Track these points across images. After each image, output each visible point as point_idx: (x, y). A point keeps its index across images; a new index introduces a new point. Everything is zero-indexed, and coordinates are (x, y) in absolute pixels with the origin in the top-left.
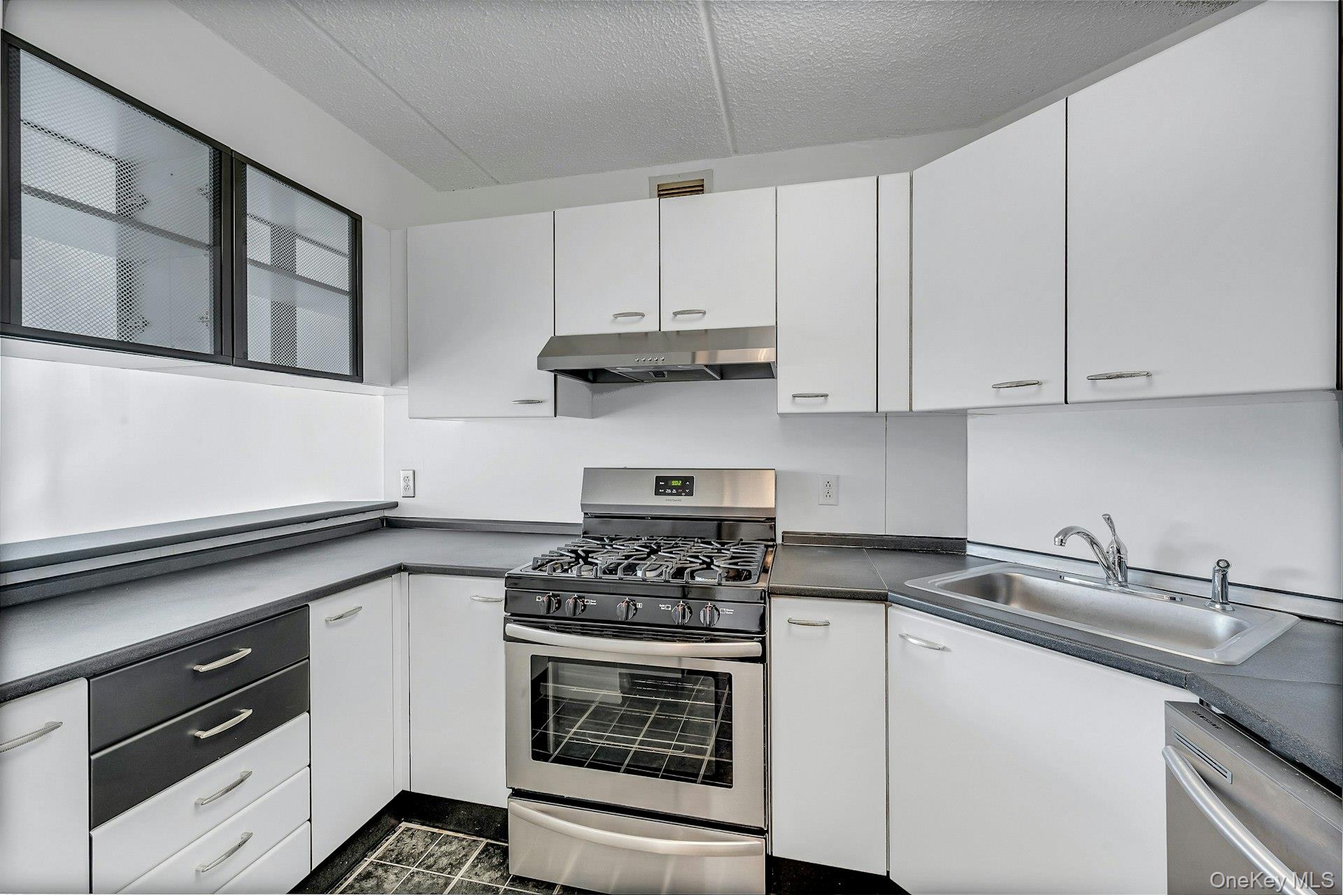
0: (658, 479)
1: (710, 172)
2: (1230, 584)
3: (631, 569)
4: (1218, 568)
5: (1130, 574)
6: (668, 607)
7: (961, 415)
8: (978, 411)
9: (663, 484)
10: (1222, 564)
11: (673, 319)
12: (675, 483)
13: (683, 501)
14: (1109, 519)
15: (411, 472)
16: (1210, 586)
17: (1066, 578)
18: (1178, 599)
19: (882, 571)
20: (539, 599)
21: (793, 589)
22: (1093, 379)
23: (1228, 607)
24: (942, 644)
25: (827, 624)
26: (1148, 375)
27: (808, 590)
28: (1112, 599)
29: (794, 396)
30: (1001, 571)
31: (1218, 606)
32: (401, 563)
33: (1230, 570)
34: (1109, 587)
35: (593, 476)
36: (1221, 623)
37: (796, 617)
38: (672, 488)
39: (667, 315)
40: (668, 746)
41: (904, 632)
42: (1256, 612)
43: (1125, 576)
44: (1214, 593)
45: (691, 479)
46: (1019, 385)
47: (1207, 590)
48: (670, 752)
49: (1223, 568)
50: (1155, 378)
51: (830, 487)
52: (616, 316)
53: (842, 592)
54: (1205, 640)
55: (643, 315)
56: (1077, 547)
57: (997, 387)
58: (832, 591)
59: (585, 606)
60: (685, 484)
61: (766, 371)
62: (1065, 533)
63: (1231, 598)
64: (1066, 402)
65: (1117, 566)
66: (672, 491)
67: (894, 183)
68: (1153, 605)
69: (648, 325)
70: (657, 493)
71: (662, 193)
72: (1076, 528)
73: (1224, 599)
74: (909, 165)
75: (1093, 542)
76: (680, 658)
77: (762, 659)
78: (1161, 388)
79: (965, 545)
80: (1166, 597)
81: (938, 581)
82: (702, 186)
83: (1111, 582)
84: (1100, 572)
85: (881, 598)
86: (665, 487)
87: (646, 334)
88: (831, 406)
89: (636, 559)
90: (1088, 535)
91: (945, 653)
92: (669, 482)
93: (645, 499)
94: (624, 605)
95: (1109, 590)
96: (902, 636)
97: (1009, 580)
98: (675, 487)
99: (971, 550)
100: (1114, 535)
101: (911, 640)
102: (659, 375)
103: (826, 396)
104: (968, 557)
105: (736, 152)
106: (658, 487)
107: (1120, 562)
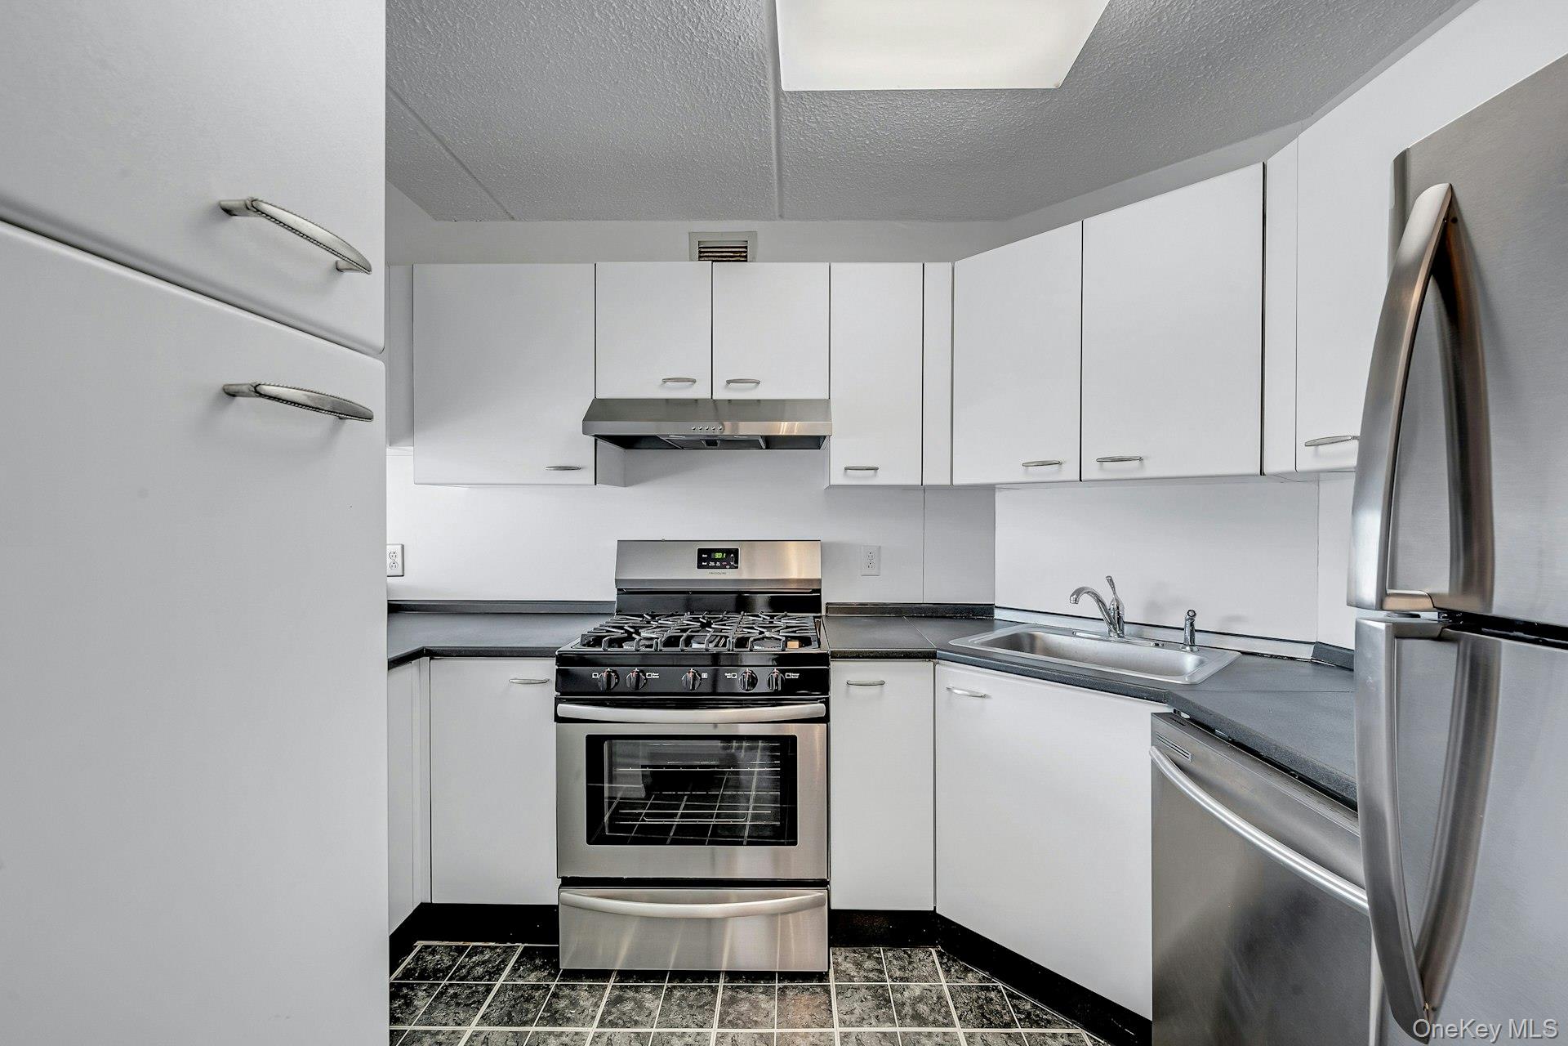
0: (701, 551)
1: (754, 234)
2: (1196, 631)
3: (688, 642)
4: (1188, 617)
5: (1126, 627)
6: (734, 676)
7: (990, 489)
8: (1004, 486)
9: (706, 557)
10: (1191, 613)
11: (726, 387)
12: (718, 555)
13: (728, 574)
14: (1111, 581)
15: (400, 547)
16: (1182, 633)
17: (1078, 634)
18: (1160, 645)
19: (928, 635)
20: (595, 675)
21: (852, 652)
22: (1101, 461)
23: (1195, 649)
24: (983, 692)
25: (882, 684)
26: (1141, 459)
27: (866, 652)
28: (1114, 648)
29: (846, 469)
30: (1023, 631)
31: (1188, 648)
32: (424, 647)
33: (1196, 619)
34: (1110, 639)
35: (627, 549)
36: (1189, 661)
37: (853, 678)
38: (715, 560)
39: (719, 383)
40: (711, 816)
41: (951, 686)
42: (1213, 651)
43: (1122, 631)
44: (1185, 639)
45: (736, 552)
46: (1043, 464)
47: (1180, 637)
48: (714, 821)
49: (1192, 616)
50: (1145, 461)
51: (873, 559)
52: (665, 381)
53: (896, 652)
54: (1179, 672)
55: (694, 381)
56: (1088, 606)
57: (1026, 465)
58: (887, 652)
59: (646, 679)
60: (731, 556)
61: (815, 442)
62: (1078, 592)
63: (1197, 642)
64: (1081, 480)
65: (1116, 621)
66: (716, 563)
67: (938, 271)
68: (1143, 651)
69: (700, 392)
70: (700, 566)
71: (703, 250)
72: (1088, 588)
73: (1192, 644)
74: (952, 256)
75: (1099, 601)
76: (715, 725)
77: (825, 719)
78: (1151, 470)
79: (993, 610)
80: (1152, 644)
81: (976, 641)
82: (746, 247)
83: (1112, 635)
84: (1104, 627)
85: (930, 656)
86: (708, 560)
87: (696, 400)
88: (881, 479)
89: (691, 632)
90: (1093, 593)
91: (986, 701)
92: (713, 554)
93: (686, 572)
94: (690, 675)
95: (1110, 641)
96: (948, 689)
97: (1032, 638)
98: (718, 560)
99: (998, 614)
100: (1114, 594)
101: (956, 691)
102: (711, 443)
103: (876, 469)
104: (995, 621)
105: (781, 216)
106: (700, 560)
107: (1119, 618)
